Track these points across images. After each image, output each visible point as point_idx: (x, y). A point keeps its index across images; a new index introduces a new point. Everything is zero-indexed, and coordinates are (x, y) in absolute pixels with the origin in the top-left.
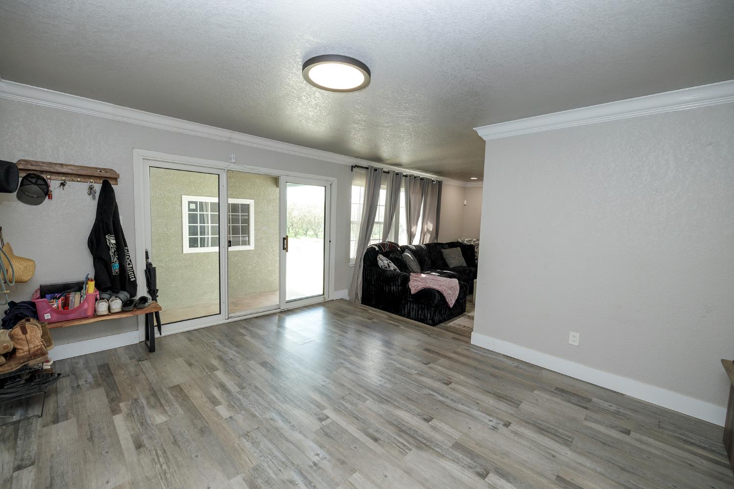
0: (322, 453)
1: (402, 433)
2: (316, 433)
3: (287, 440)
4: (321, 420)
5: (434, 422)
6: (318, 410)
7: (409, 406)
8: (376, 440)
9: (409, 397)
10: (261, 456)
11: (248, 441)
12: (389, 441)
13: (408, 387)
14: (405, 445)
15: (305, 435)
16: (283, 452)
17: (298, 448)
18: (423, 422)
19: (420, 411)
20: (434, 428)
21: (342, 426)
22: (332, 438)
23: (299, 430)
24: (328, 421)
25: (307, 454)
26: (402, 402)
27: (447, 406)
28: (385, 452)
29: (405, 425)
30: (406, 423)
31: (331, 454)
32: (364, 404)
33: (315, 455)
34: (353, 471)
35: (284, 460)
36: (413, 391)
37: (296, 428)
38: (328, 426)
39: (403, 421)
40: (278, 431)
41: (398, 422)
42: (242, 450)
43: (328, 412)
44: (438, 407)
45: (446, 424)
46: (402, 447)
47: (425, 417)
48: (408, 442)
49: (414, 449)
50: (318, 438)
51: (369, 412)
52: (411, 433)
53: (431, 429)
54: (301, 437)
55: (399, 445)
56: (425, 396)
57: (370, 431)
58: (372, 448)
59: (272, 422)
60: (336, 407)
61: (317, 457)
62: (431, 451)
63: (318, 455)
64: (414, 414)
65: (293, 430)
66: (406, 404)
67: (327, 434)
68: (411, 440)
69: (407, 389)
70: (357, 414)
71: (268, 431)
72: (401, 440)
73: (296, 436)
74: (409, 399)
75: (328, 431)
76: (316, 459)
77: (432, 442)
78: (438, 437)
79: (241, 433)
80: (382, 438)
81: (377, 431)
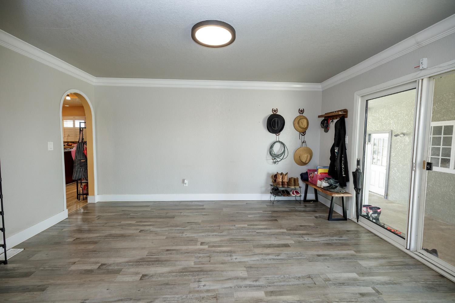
1: (156, 260)
4: (203, 243)
5: (138, 278)
6: (211, 245)
7: (163, 279)
8: (168, 250)
9: (168, 286)
12: (161, 253)
13: (177, 296)
14: (151, 256)
18: (147, 273)
19: (153, 279)
20: (137, 273)
22: (188, 241)
24: (199, 244)
26: (171, 278)
27: (131, 299)
28: (159, 249)
29: (157, 264)
30: (157, 266)
32: (194, 261)
36: (169, 295)
38: (196, 243)
39: (160, 266)
41: (163, 264)
43: (204, 247)
44: (139, 292)
45: (128, 282)
46: (152, 255)
47: (147, 277)
48: (150, 258)
49: (145, 257)
50: (193, 238)
51: (185, 259)
52: (150, 263)
53: (139, 272)
55: (154, 254)
56: (155, 297)
57: (174, 252)
58: (166, 247)
60: (205, 251)
62: (135, 261)
64: (156, 274)
66: (167, 279)
67: (192, 241)
68: (149, 259)
69: (177, 293)
70: (190, 255)
72: (154, 257)
74: (167, 284)
77: (136, 265)
78: (132, 270)
80: (165, 252)
81: (171, 253)
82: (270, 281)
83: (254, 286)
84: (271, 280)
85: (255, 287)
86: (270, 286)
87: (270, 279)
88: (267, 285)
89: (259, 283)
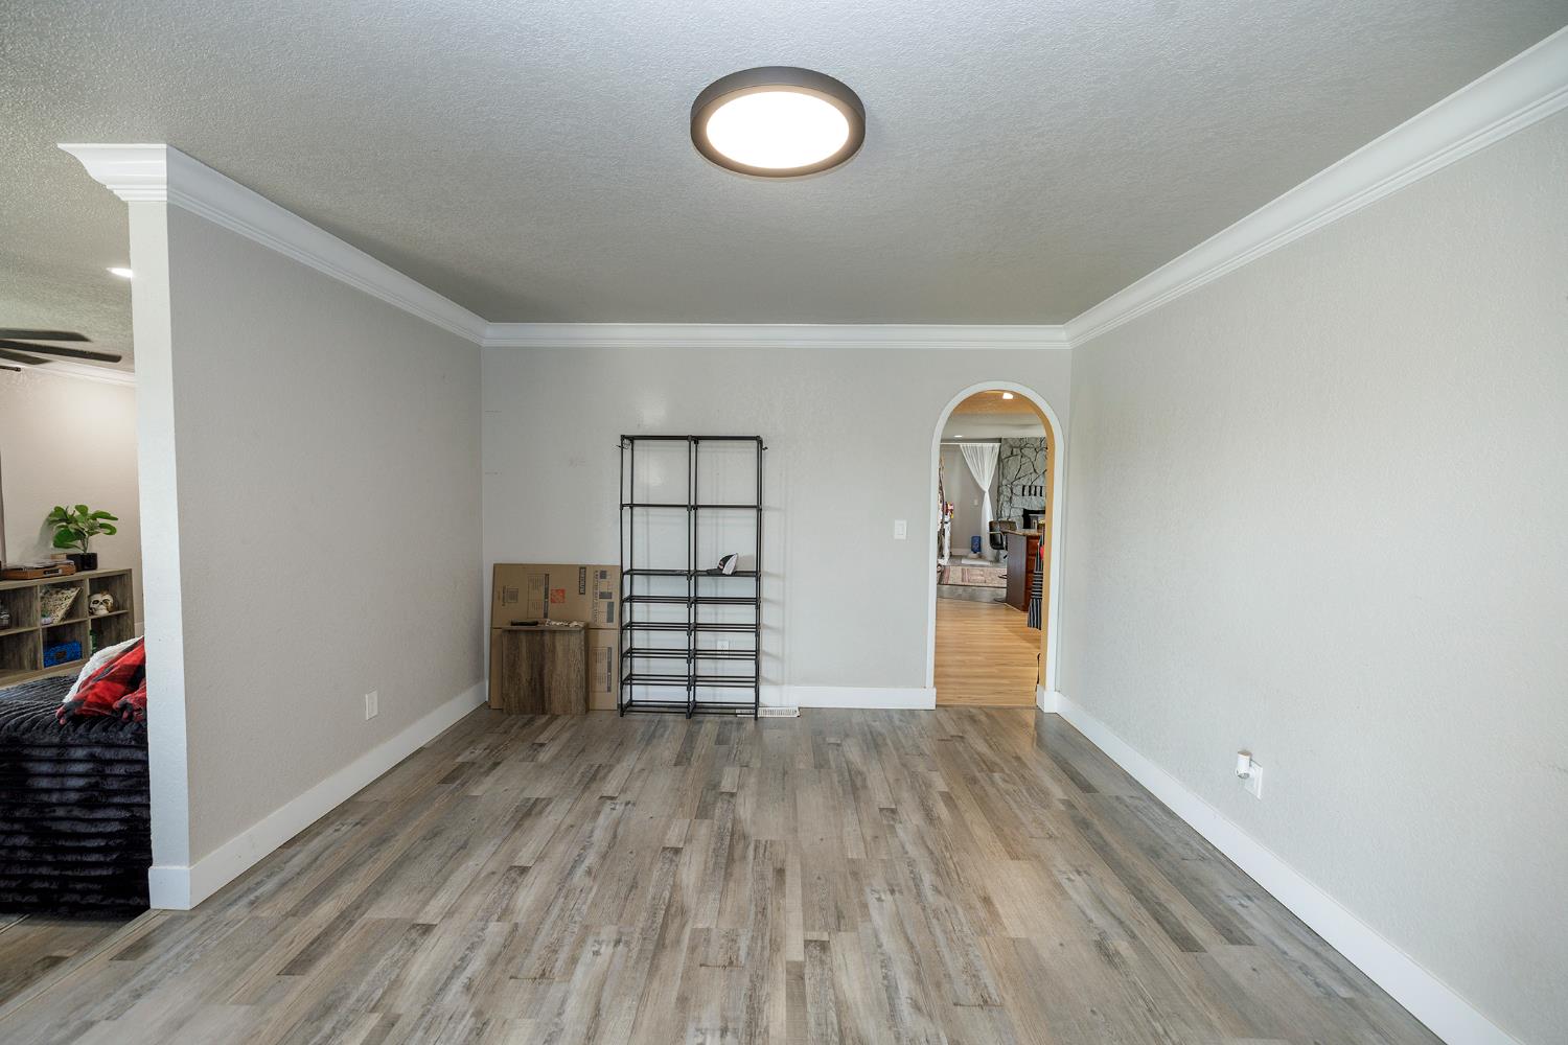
0: (871, 900)
2: (855, 928)
3: (912, 946)
4: (824, 946)
6: (807, 971)
10: (970, 945)
11: (986, 987)
15: (876, 937)
16: (931, 932)
17: (901, 924)
21: (801, 914)
22: (836, 907)
23: (879, 950)
24: (814, 935)
25: (894, 908)
31: (861, 891)
33: (882, 901)
34: (852, 861)
35: (934, 921)
37: (882, 958)
38: (826, 927)
40: (918, 972)
42: (1000, 974)
43: (794, 950)
50: (859, 919)
54: (884, 938)
58: (798, 864)
59: (921, 1002)
60: (767, 954)
61: (883, 897)
63: (879, 899)
65: (890, 958)
67: (840, 916)
70: (752, 917)
71: (938, 985)
73: (890, 944)
75: (832, 920)
76: (887, 897)
79: (995, 1014)
82: (440, 1023)
83: (450, 978)
84: (442, 1026)
85: (448, 978)
86: (423, 1015)
87: (451, 1026)
88: (433, 1008)
89: (454, 991)
